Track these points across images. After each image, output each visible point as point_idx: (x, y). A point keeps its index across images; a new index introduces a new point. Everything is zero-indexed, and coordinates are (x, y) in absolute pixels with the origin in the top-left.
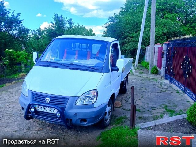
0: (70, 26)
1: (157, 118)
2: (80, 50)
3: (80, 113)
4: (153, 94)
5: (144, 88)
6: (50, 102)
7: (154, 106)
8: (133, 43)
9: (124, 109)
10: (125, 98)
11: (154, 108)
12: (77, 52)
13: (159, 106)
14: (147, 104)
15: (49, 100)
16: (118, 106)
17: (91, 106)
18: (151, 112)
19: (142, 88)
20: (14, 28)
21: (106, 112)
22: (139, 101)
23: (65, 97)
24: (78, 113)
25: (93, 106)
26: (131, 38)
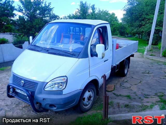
0: (93, 11)
1: (145, 108)
2: (74, 33)
3: (48, 98)
4: (154, 79)
5: (147, 72)
6: (24, 85)
7: (149, 93)
8: (150, 25)
9: (114, 94)
10: (121, 82)
11: (146, 96)
12: (71, 36)
13: (154, 94)
14: (142, 90)
15: (23, 83)
16: (110, 90)
17: (60, 92)
18: (142, 100)
19: (146, 72)
20: (46, 15)
21: (85, 98)
22: (135, 85)
23: (34, 81)
24: (46, 98)
25: (61, 93)
26: (149, 19)
